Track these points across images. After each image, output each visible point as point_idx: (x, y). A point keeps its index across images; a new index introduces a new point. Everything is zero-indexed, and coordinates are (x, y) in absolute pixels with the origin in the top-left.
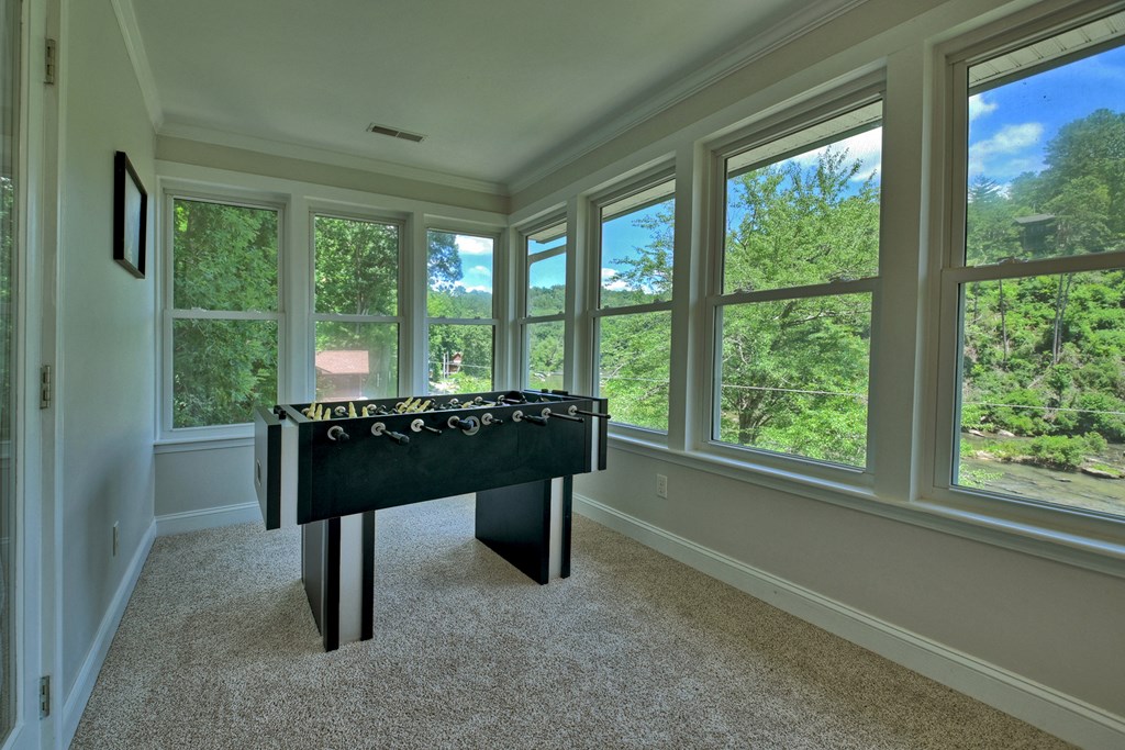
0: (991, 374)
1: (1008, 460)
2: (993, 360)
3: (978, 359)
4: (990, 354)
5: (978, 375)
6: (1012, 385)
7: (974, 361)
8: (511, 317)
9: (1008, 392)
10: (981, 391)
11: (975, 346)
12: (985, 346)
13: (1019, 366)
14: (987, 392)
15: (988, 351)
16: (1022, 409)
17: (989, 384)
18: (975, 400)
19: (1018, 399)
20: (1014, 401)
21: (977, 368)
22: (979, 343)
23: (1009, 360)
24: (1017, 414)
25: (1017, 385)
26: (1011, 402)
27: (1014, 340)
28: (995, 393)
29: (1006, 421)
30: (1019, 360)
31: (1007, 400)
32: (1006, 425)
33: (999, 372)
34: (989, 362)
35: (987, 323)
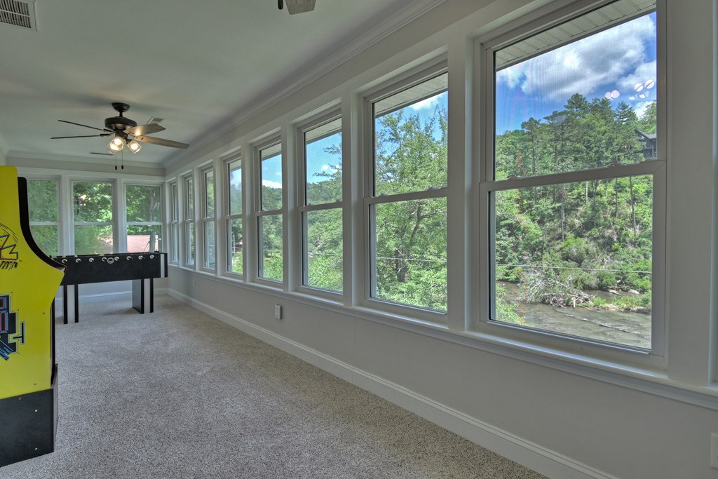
0: (626, 250)
1: (628, 310)
2: (627, 239)
3: (618, 239)
4: (625, 235)
5: (617, 250)
6: (639, 257)
7: (615, 240)
8: (168, 221)
9: (637, 262)
10: (617, 262)
11: (616, 229)
12: (622, 229)
13: (644, 243)
14: (622, 262)
15: (624, 232)
16: (645, 275)
17: (623, 257)
18: (613, 268)
19: (642, 267)
20: (640, 268)
21: (616, 245)
22: (619, 227)
23: (637, 239)
24: (641, 278)
25: (642, 257)
26: (637, 269)
27: (642, 224)
28: (627, 263)
29: (634, 283)
30: (644, 239)
31: (635, 267)
32: (634, 286)
33: (631, 248)
34: (624, 241)
35: (624, 213)
